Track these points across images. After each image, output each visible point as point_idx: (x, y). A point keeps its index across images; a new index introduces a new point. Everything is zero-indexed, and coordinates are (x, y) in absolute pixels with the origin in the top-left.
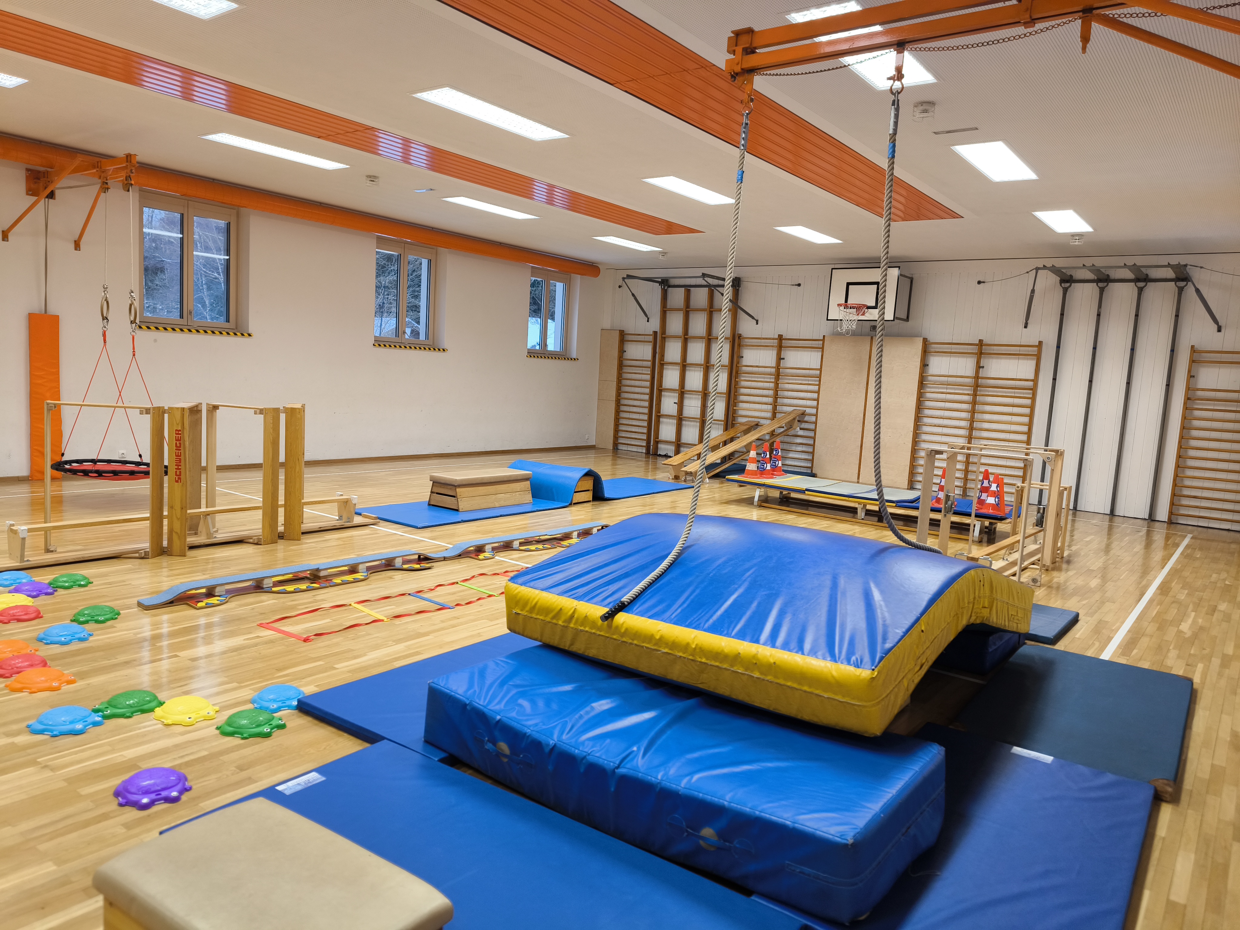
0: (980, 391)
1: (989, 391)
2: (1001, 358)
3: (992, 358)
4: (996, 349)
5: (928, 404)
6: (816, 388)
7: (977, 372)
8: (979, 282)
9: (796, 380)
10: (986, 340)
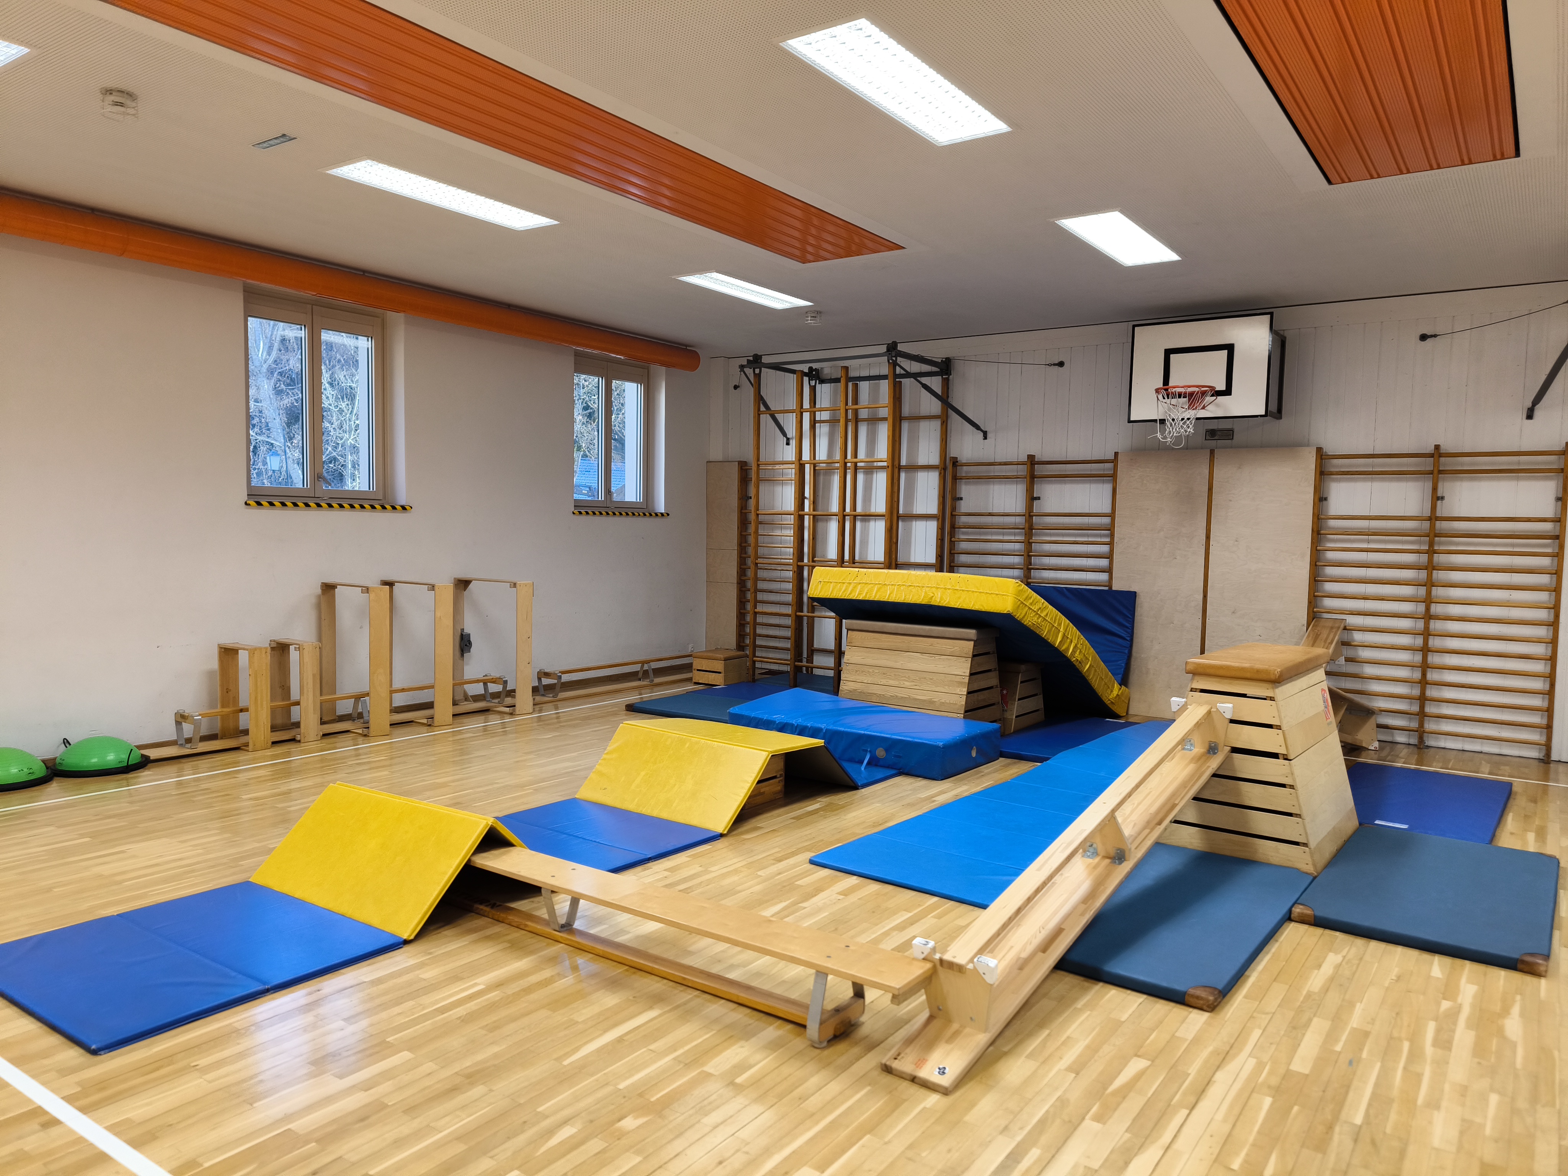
0: (1440, 543)
1: (1458, 544)
2: (1480, 479)
3: (1462, 479)
4: (1467, 463)
5: (1330, 571)
6: (1105, 549)
7: (1434, 508)
8: (1423, 337)
9: (1063, 535)
10: (1448, 446)
